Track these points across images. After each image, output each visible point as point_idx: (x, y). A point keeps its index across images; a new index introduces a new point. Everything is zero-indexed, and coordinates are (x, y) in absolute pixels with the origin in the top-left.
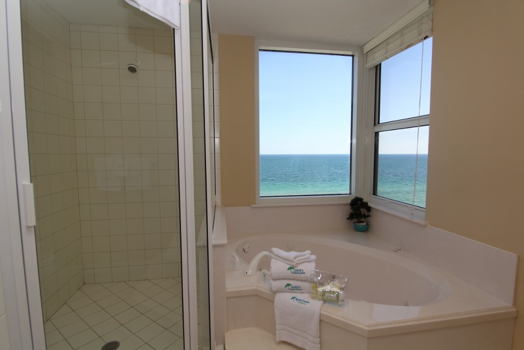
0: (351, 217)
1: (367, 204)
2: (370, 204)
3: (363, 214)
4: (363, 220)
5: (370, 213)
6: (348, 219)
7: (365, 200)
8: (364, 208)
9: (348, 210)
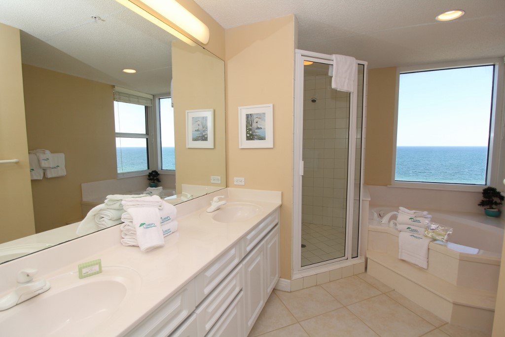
0: (482, 204)
1: (499, 193)
2: (502, 194)
3: (494, 202)
4: (494, 206)
5: (503, 202)
6: (479, 205)
7: (498, 190)
8: (497, 197)
9: (481, 198)
